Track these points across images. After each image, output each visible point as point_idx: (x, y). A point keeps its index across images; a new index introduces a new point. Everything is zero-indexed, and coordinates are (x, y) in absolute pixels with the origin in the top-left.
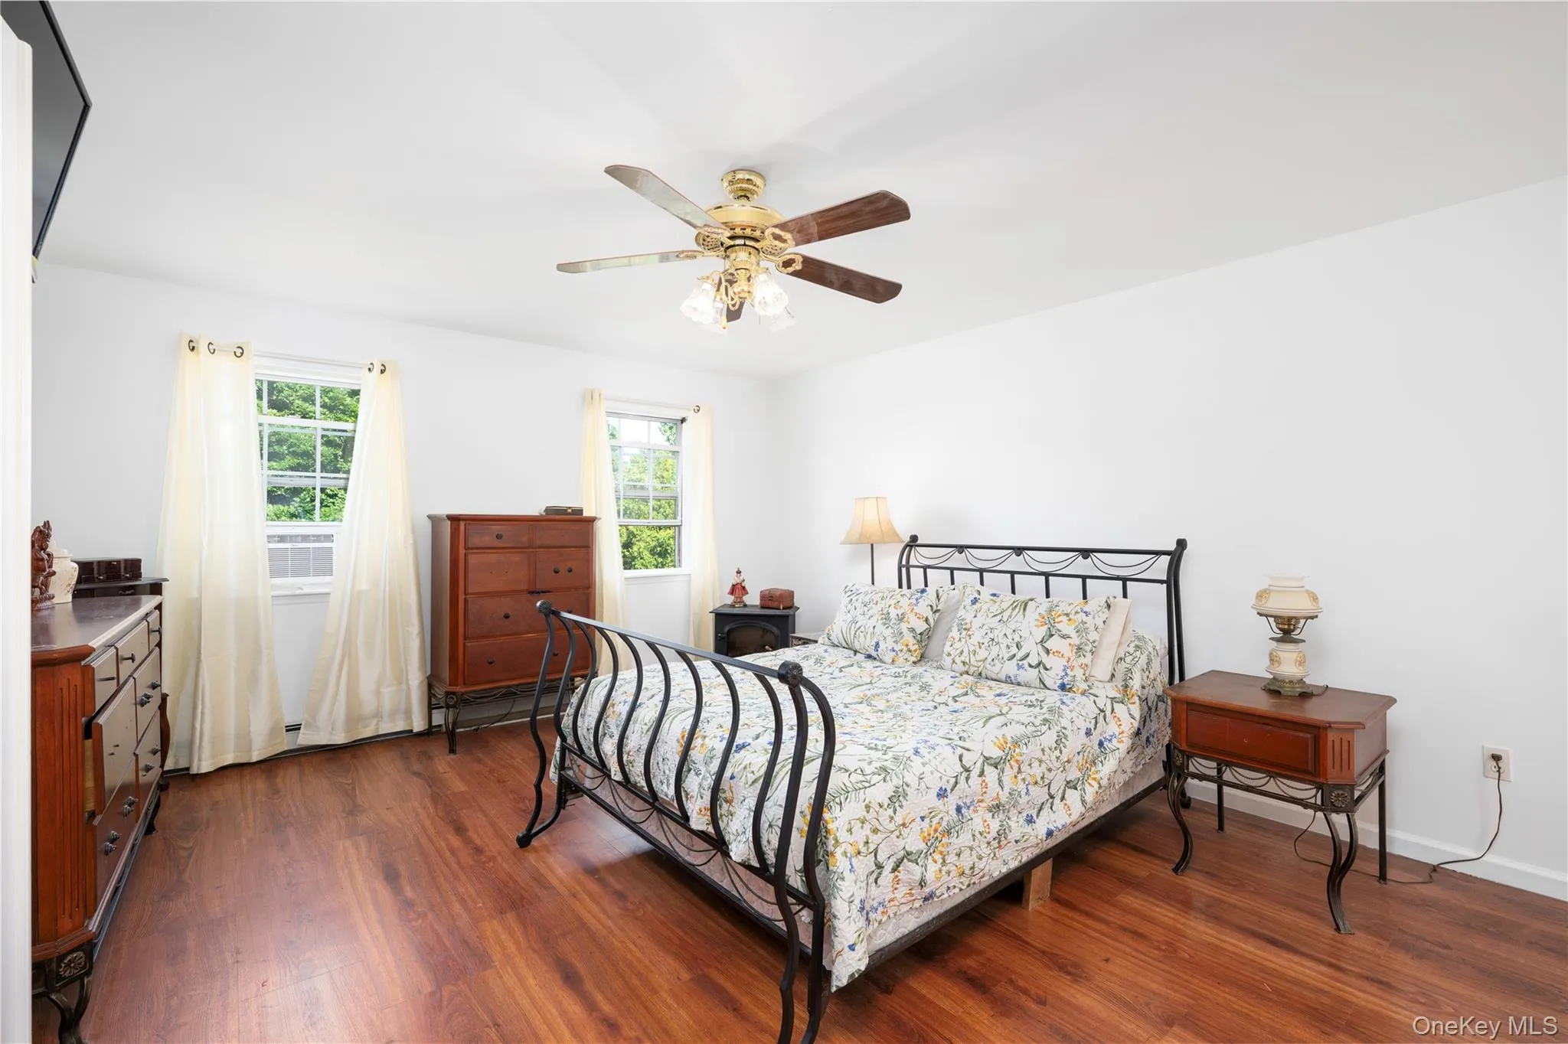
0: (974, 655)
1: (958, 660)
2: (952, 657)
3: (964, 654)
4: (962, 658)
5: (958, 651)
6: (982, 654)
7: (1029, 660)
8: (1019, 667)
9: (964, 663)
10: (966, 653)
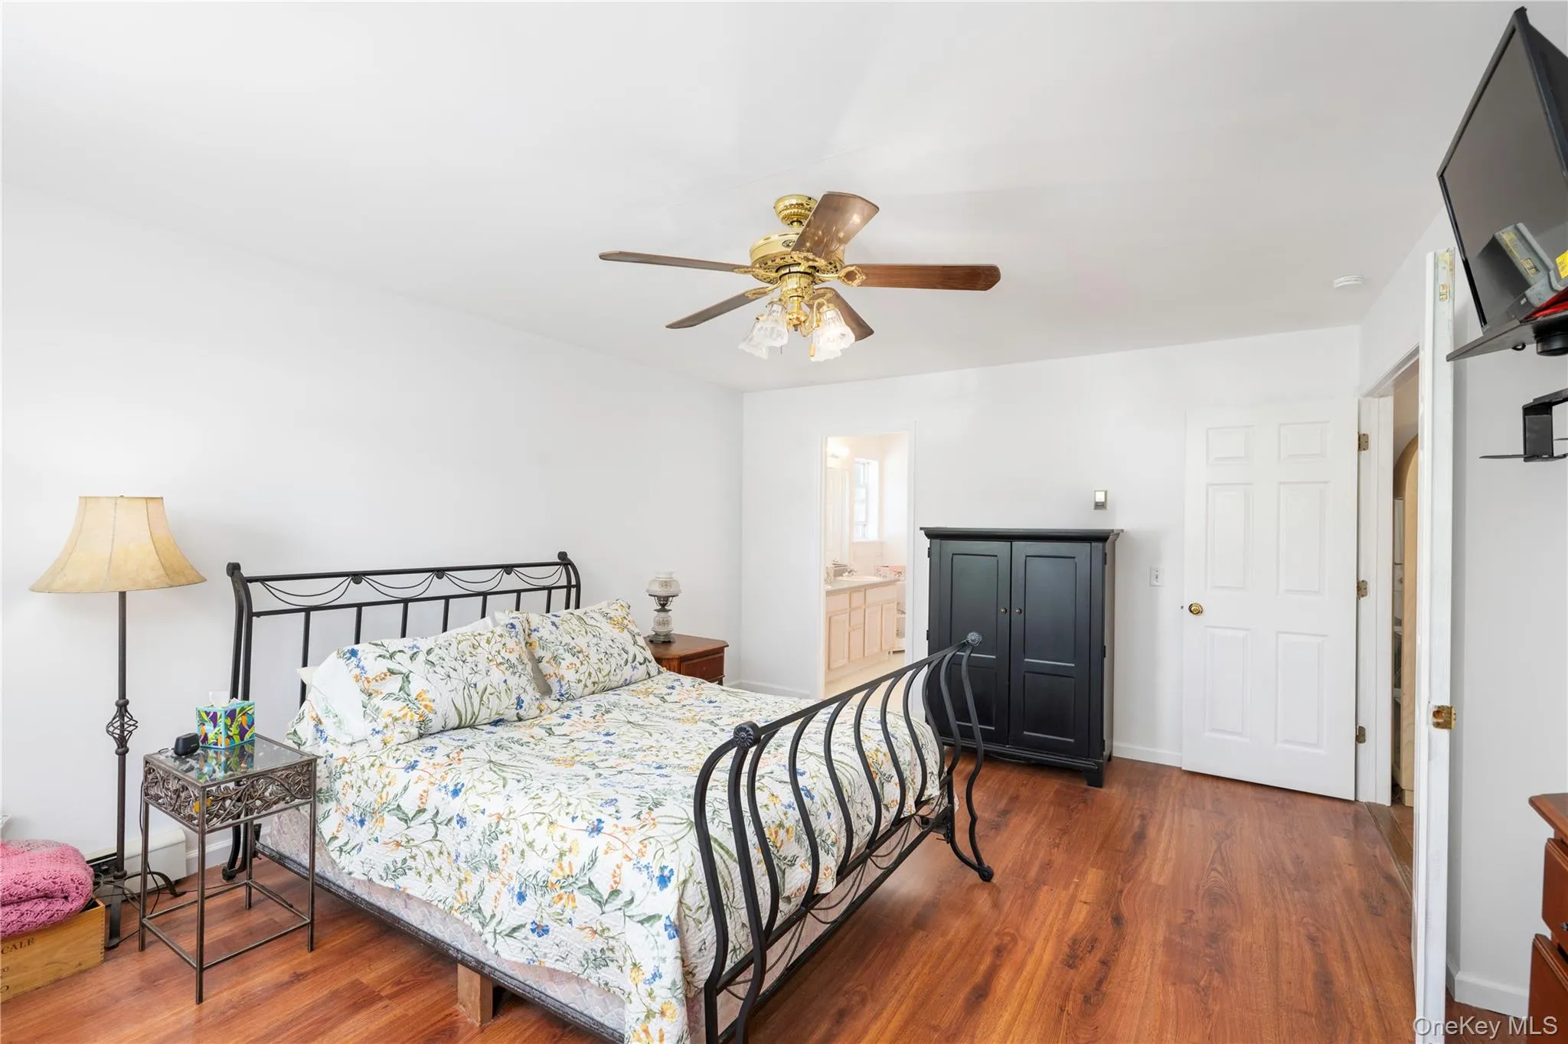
0: (600, 672)
1: (589, 683)
2: (583, 682)
3: (593, 676)
4: (593, 680)
5: (587, 674)
6: (606, 668)
7: (637, 660)
8: (634, 668)
9: (594, 683)
10: (593, 673)
